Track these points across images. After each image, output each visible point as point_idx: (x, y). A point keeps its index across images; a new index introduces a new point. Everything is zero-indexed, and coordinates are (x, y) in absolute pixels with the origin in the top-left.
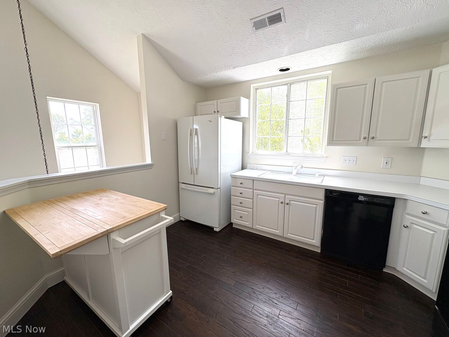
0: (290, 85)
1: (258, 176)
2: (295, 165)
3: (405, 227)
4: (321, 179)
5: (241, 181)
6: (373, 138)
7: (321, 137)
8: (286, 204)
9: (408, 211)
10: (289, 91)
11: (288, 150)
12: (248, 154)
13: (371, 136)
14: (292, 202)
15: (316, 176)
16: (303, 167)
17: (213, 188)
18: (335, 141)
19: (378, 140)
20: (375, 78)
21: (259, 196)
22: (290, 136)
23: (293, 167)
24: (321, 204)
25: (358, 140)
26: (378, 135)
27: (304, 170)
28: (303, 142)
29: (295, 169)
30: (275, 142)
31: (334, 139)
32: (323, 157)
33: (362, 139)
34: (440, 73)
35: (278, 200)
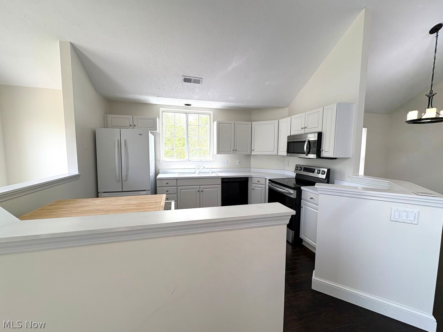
0: (188, 114)
3: (253, 189)
5: (167, 181)
8: (201, 192)
9: (253, 182)
10: (187, 117)
11: (189, 157)
12: (160, 162)
13: (235, 149)
14: (204, 189)
15: (210, 173)
16: (204, 167)
17: (145, 190)
18: (221, 151)
19: (237, 151)
20: (234, 122)
21: (182, 190)
22: (190, 148)
23: (196, 168)
24: (220, 187)
25: (230, 151)
26: (237, 149)
29: (198, 170)
32: (211, 161)
33: (232, 150)
34: (255, 124)
35: (195, 190)
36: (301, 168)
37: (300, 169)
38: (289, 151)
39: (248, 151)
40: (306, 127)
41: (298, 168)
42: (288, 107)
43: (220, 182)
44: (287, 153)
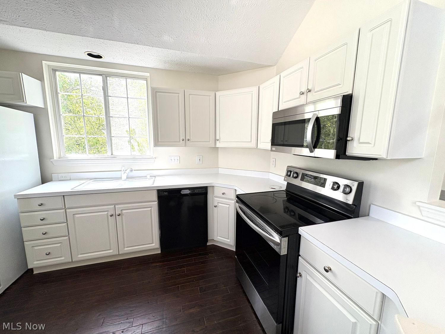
0: (106, 77)
1: (71, 189)
2: (123, 168)
3: (215, 207)
4: (152, 180)
5: (40, 201)
6: (189, 140)
7: (148, 138)
8: (117, 216)
9: (215, 195)
10: (106, 84)
11: (113, 152)
12: (51, 160)
13: (187, 138)
14: (124, 211)
15: (148, 178)
16: (132, 170)
19: (192, 142)
20: (183, 90)
21: (77, 216)
22: (114, 137)
23: (121, 171)
24: (154, 206)
25: (178, 142)
26: (191, 138)
27: (134, 174)
28: (130, 143)
29: (124, 173)
30: (97, 144)
31: (160, 141)
32: (152, 158)
33: (181, 140)
34: (220, 96)
35: (106, 213)
36: (297, 173)
37: (295, 175)
38: (275, 141)
39: (209, 142)
40: (310, 88)
41: (291, 173)
42: (275, 65)
43: (154, 197)
44: (272, 145)
